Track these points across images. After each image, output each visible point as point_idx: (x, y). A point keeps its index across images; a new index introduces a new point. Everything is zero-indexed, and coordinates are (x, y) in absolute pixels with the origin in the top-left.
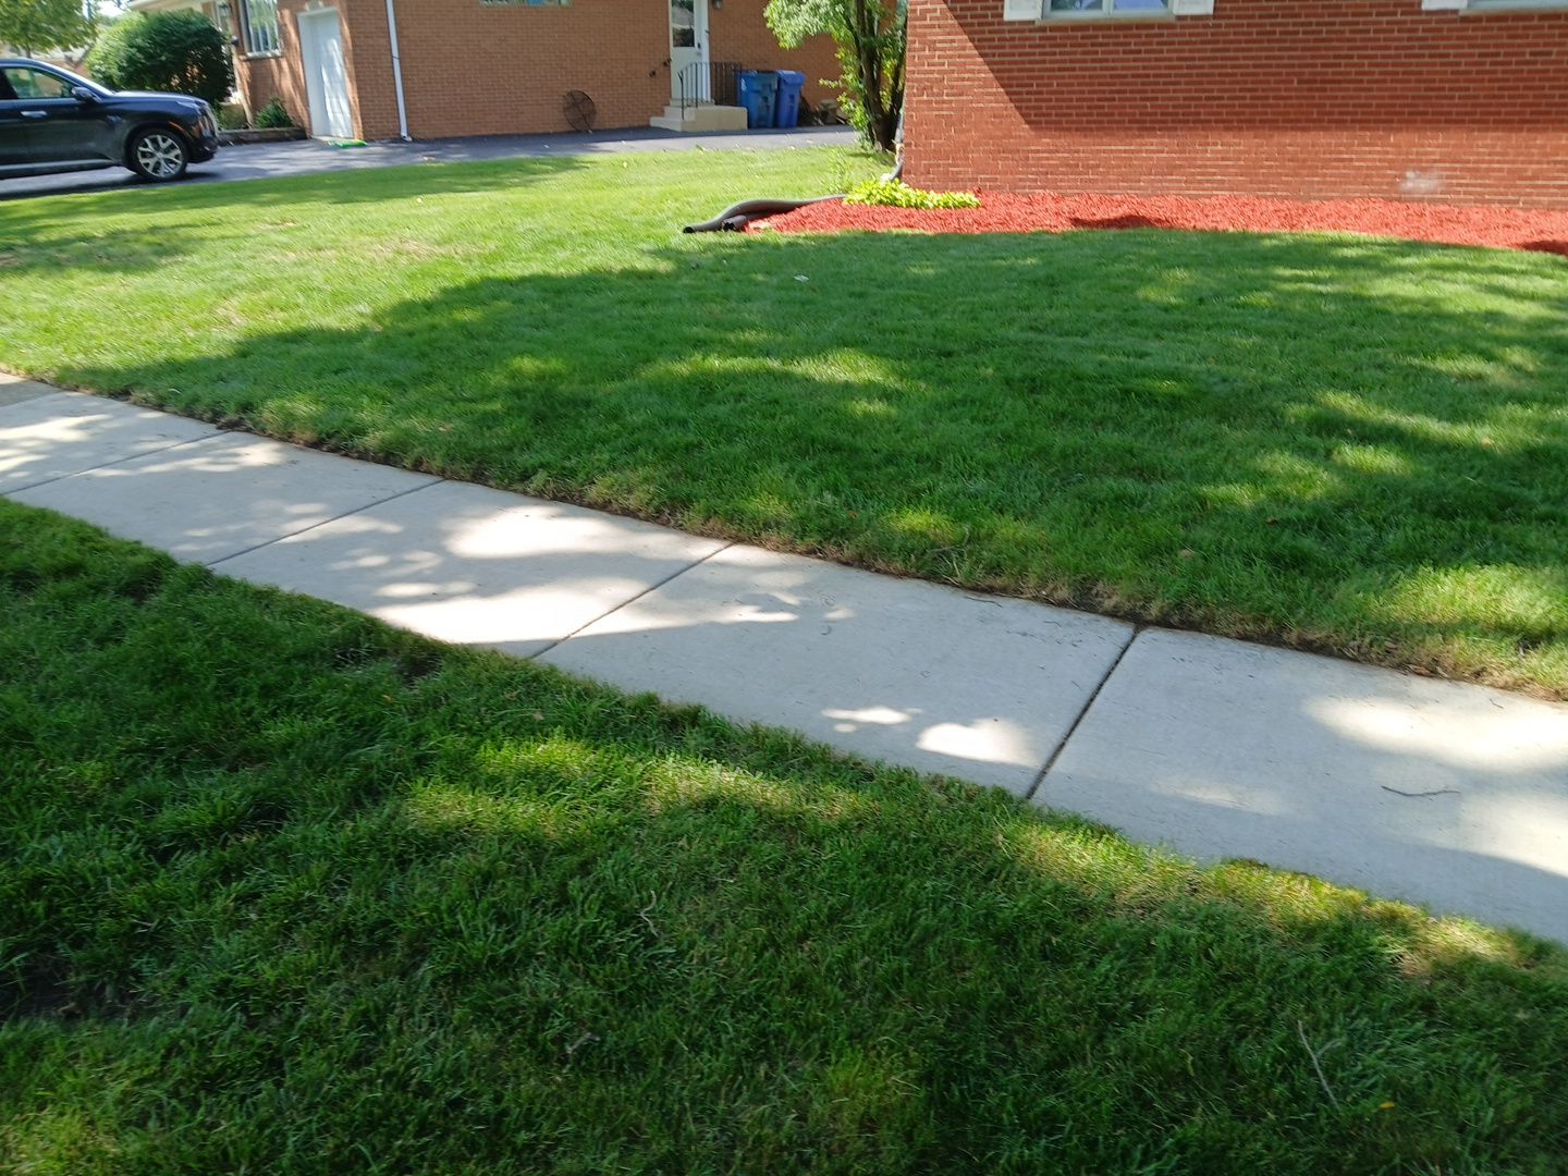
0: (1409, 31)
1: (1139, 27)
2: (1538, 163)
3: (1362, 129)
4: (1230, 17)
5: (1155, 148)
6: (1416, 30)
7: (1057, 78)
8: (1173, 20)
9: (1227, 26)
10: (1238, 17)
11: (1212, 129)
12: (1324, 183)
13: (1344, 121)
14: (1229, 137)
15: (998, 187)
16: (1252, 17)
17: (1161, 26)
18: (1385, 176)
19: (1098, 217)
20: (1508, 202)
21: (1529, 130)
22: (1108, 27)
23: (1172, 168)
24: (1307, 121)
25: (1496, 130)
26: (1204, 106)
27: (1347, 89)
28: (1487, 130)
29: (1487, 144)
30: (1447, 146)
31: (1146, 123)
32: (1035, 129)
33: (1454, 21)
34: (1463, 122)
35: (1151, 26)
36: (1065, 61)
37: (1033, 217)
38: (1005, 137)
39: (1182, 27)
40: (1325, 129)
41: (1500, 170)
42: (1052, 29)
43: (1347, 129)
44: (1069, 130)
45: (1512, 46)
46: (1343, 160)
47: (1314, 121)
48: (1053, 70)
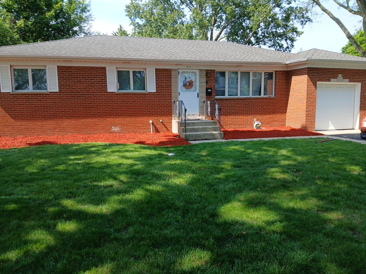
0: (106, 96)
1: (40, 94)
2: (139, 124)
3: (100, 118)
4: (63, 93)
5: (50, 124)
6: (107, 96)
7: (19, 107)
8: (49, 93)
9: (63, 95)
10: (65, 93)
11: (64, 119)
12: (94, 130)
13: (96, 116)
14: (68, 120)
15: (6, 135)
16: (69, 93)
17: (46, 94)
18: (107, 128)
19: (33, 143)
20: (135, 132)
21: (135, 117)
22: (32, 94)
23: (55, 128)
24: (87, 116)
25: (129, 117)
26: (61, 113)
27: (95, 109)
28: (127, 117)
29: (128, 120)
30: (120, 121)
31: (46, 118)
32: (15, 120)
33: (115, 94)
34: (122, 115)
35: (43, 94)
36: (21, 103)
37: (13, 144)
38: (6, 122)
39: (51, 95)
40: (92, 118)
41: (132, 125)
42: (16, 95)
43: (96, 118)
44: (25, 120)
45: (128, 100)
46: (97, 125)
47: (88, 116)
48: (17, 105)
